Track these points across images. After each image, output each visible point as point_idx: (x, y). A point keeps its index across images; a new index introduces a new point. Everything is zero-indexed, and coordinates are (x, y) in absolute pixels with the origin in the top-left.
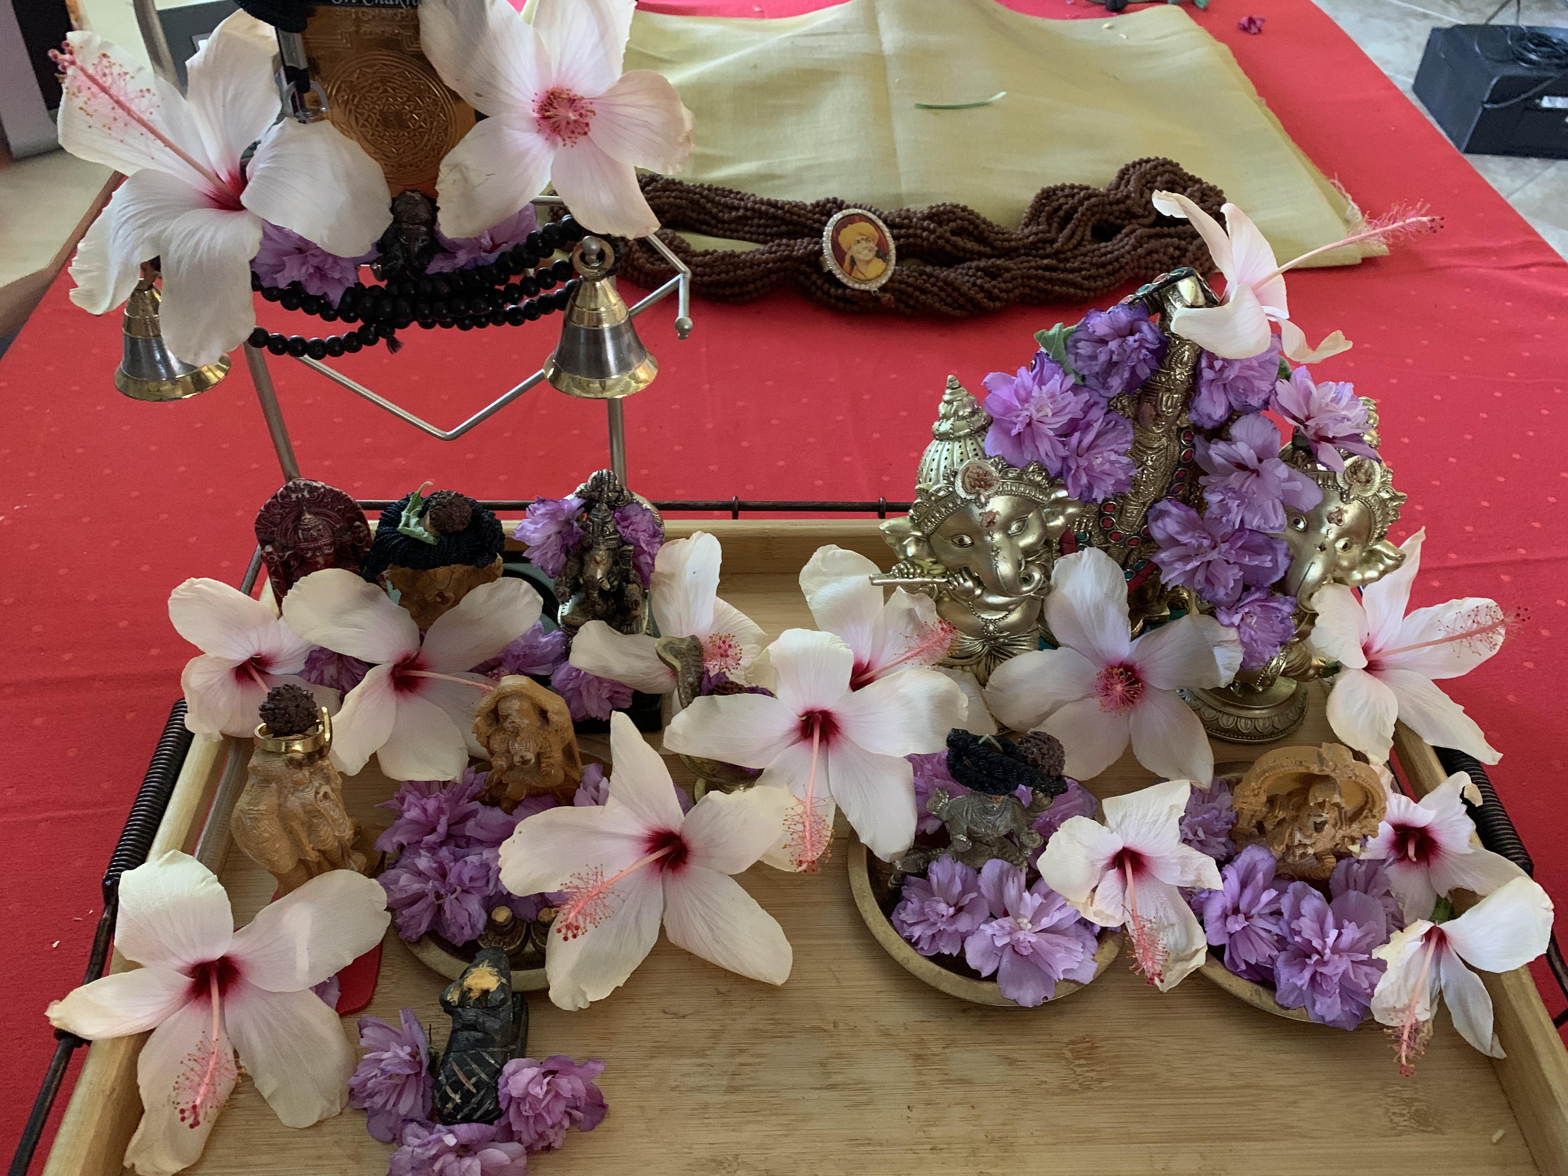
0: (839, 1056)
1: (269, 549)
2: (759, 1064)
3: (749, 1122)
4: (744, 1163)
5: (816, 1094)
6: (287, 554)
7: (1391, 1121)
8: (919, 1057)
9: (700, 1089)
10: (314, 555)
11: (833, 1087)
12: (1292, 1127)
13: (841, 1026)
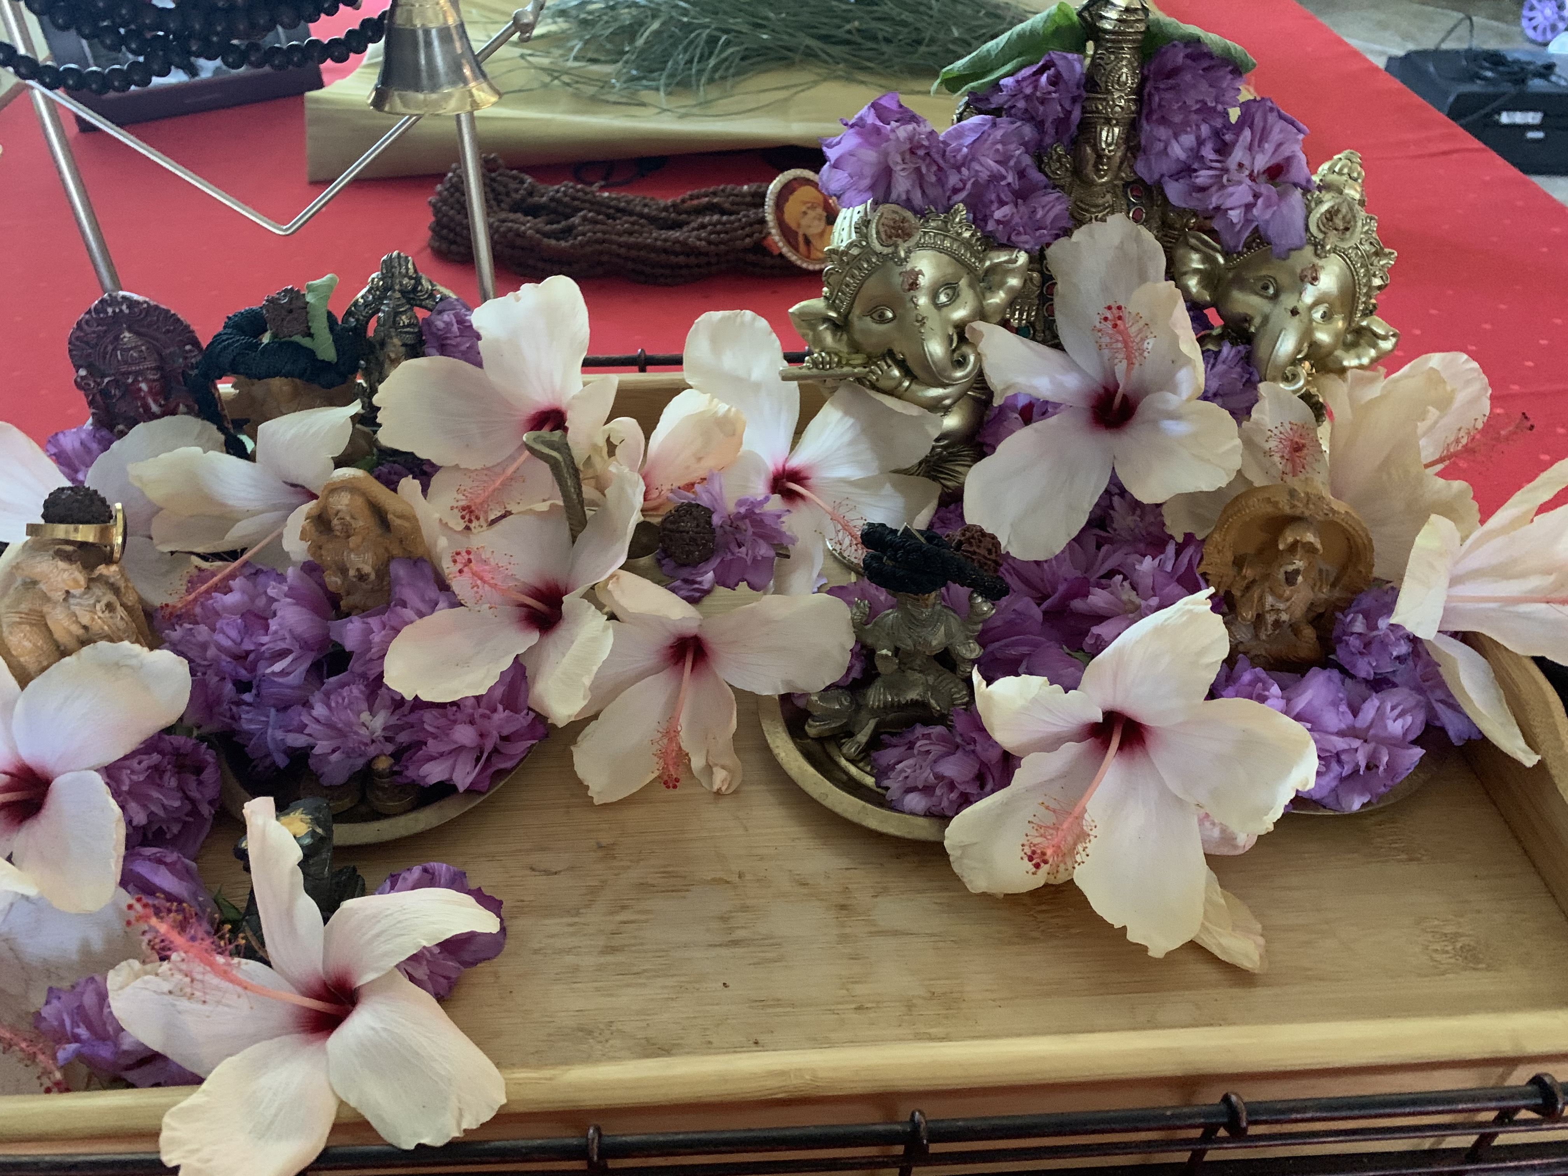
0: (745, 908)
1: (83, 372)
2: (646, 921)
3: (628, 985)
4: (619, 1031)
5: (713, 952)
6: (106, 380)
7: (1431, 958)
8: (843, 907)
9: (569, 951)
10: (136, 381)
11: (735, 943)
12: (1310, 969)
13: (748, 877)
